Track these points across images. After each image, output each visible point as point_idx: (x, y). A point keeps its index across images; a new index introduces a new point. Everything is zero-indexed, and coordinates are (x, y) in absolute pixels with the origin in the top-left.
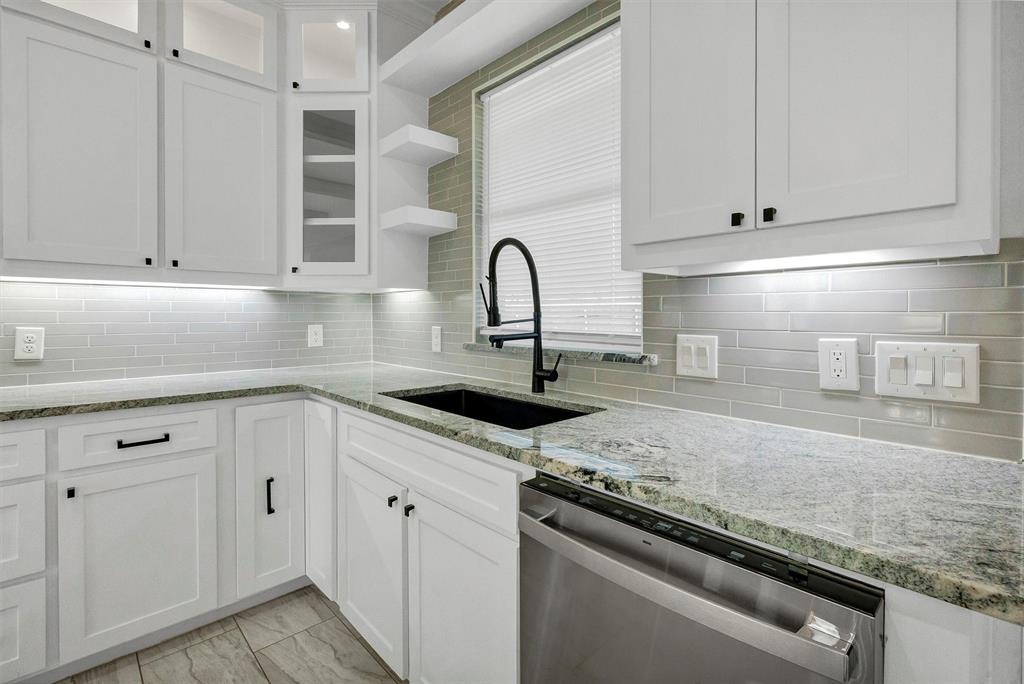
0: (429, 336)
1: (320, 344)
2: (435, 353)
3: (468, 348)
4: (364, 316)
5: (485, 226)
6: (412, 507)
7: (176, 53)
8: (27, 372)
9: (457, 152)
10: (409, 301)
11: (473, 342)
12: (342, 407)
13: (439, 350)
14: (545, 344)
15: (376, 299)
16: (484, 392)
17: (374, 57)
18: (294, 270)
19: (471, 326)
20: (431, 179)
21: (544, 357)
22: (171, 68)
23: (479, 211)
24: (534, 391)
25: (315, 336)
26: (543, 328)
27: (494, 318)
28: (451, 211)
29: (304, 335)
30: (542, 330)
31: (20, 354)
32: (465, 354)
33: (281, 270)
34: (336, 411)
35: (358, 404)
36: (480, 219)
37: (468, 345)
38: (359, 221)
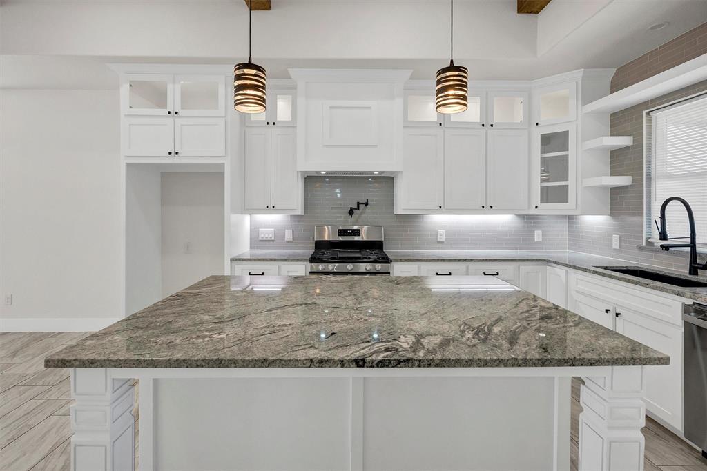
0: (611, 240)
1: (541, 240)
2: (615, 249)
3: (641, 248)
4: (564, 226)
5: (653, 183)
6: (620, 314)
7: (492, 125)
8: (440, 246)
9: (632, 144)
10: (596, 221)
11: (644, 244)
12: (570, 270)
13: (618, 247)
14: (699, 250)
15: (571, 219)
16: (654, 272)
17: (580, 102)
18: (536, 207)
19: (642, 237)
20: (611, 157)
21: (698, 257)
22: (491, 131)
23: (649, 174)
24: (690, 273)
25: (538, 236)
26: (698, 240)
27: (663, 236)
28: (627, 175)
29: (533, 236)
30: (697, 242)
31: (439, 240)
32: (638, 252)
33: (529, 207)
34: (567, 272)
35: (585, 270)
36: (649, 179)
37: (641, 247)
38: (571, 183)
